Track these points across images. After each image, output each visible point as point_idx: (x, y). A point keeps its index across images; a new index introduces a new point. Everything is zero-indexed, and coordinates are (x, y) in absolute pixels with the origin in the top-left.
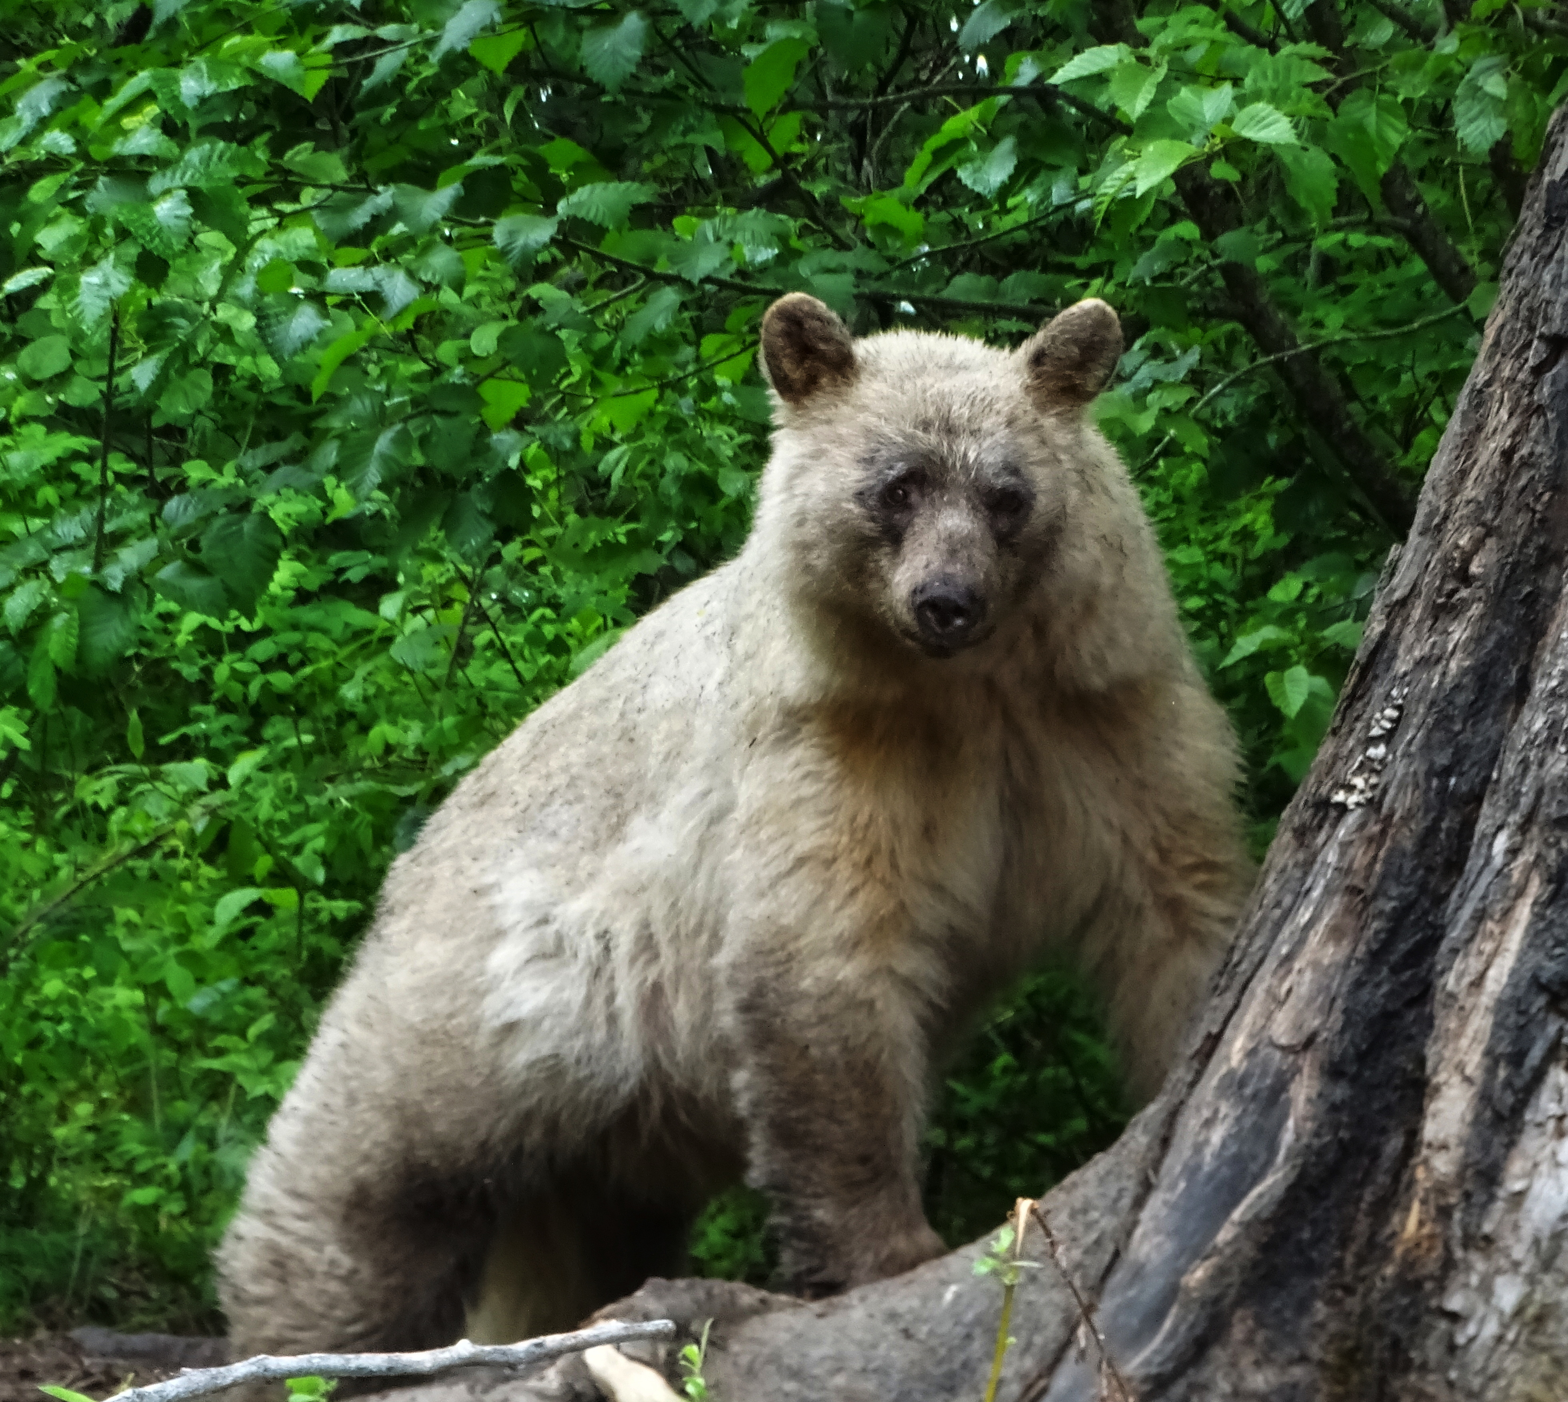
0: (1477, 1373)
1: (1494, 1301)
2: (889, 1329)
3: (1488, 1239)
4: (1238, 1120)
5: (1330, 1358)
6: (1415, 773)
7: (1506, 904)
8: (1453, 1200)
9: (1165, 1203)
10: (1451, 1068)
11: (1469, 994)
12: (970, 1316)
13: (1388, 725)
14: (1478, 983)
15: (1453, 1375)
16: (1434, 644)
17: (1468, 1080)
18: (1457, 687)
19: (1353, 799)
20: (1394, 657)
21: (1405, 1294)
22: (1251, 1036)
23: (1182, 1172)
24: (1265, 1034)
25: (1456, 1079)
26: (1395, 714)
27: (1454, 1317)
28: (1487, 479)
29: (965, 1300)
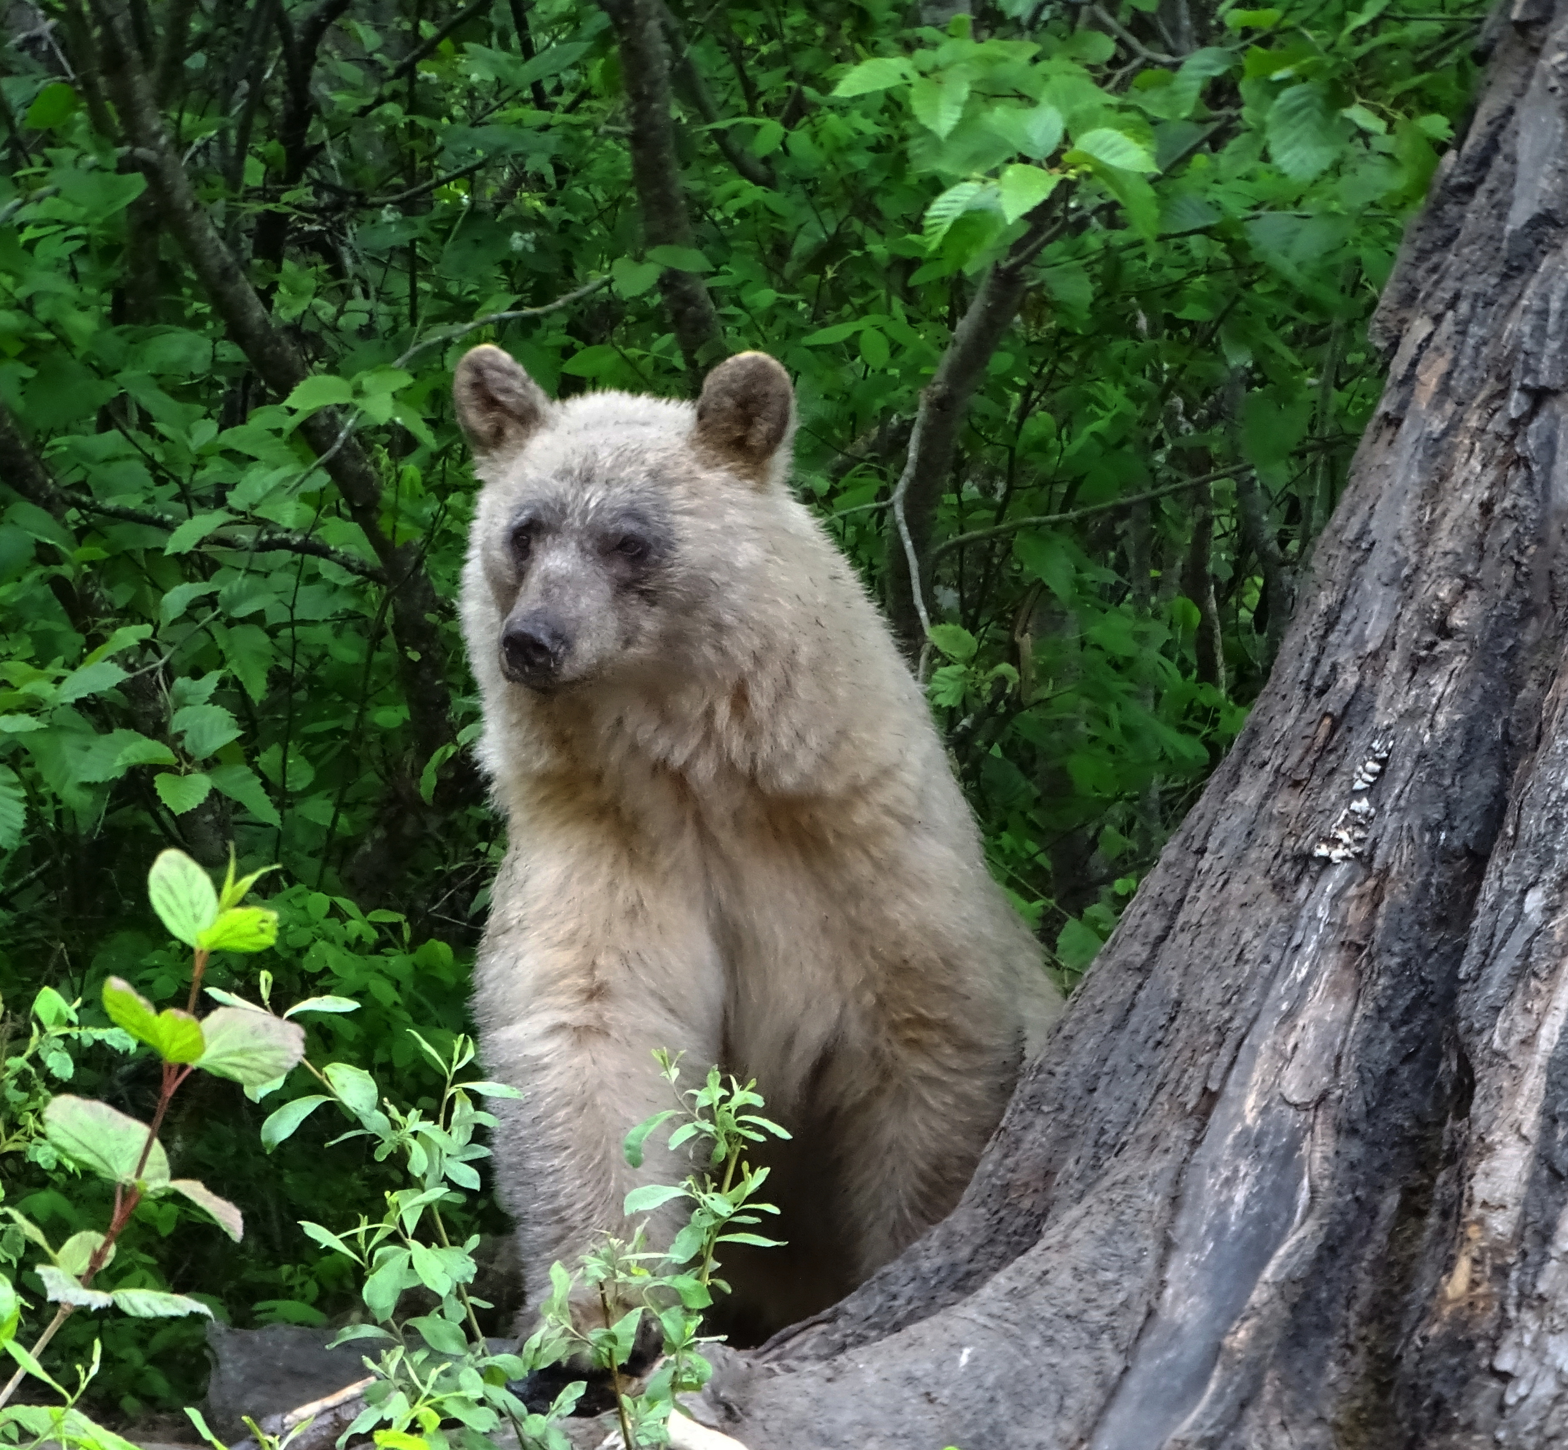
0: (1528, 1433)
1: (1547, 1360)
2: (907, 1392)
3: (1541, 1298)
4: (1258, 1179)
5: (1342, 1420)
6: (1410, 828)
7: (1551, 963)
8: (1511, 1260)
9: (1194, 1263)
10: (1506, 1127)
11: (1520, 1053)
12: (990, 1380)
13: (1371, 779)
14: (1528, 1042)
15: (1501, 1435)
16: (1418, 696)
17: (1524, 1138)
18: (1448, 741)
19: (1338, 853)
20: (1371, 708)
21: (1453, 1353)
22: (1263, 1094)
23: (1207, 1232)
24: (1276, 1091)
25: (1512, 1139)
26: (1377, 767)
27: (1505, 1377)
28: (1465, 531)
29: (983, 1363)
